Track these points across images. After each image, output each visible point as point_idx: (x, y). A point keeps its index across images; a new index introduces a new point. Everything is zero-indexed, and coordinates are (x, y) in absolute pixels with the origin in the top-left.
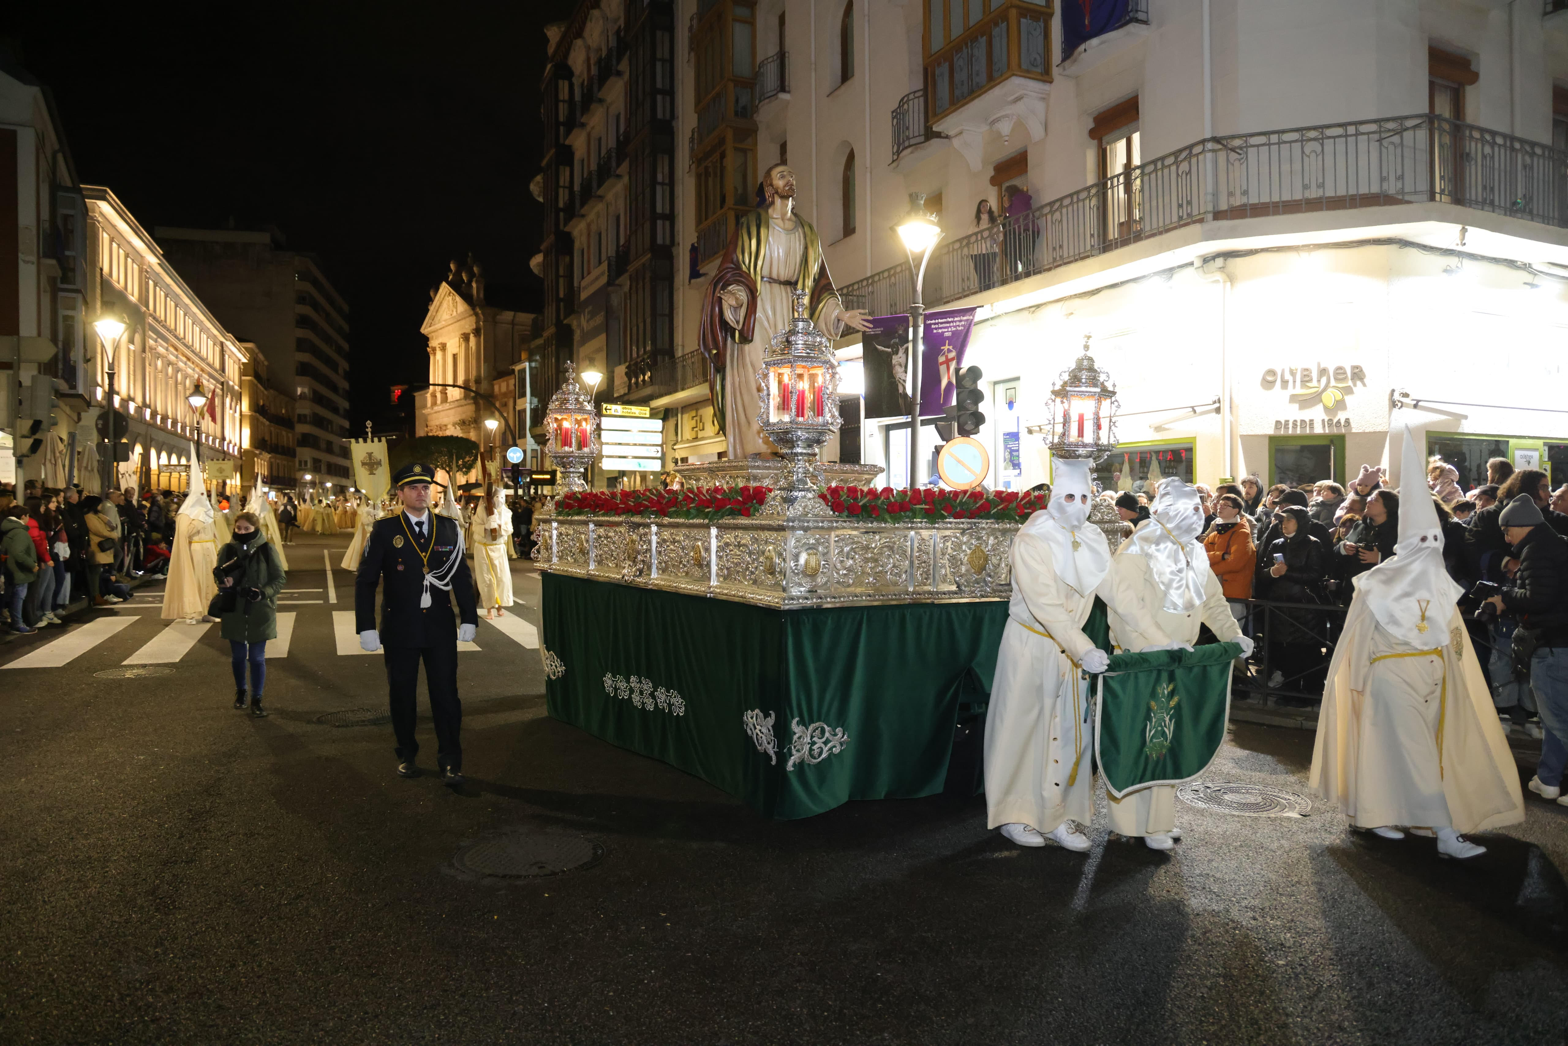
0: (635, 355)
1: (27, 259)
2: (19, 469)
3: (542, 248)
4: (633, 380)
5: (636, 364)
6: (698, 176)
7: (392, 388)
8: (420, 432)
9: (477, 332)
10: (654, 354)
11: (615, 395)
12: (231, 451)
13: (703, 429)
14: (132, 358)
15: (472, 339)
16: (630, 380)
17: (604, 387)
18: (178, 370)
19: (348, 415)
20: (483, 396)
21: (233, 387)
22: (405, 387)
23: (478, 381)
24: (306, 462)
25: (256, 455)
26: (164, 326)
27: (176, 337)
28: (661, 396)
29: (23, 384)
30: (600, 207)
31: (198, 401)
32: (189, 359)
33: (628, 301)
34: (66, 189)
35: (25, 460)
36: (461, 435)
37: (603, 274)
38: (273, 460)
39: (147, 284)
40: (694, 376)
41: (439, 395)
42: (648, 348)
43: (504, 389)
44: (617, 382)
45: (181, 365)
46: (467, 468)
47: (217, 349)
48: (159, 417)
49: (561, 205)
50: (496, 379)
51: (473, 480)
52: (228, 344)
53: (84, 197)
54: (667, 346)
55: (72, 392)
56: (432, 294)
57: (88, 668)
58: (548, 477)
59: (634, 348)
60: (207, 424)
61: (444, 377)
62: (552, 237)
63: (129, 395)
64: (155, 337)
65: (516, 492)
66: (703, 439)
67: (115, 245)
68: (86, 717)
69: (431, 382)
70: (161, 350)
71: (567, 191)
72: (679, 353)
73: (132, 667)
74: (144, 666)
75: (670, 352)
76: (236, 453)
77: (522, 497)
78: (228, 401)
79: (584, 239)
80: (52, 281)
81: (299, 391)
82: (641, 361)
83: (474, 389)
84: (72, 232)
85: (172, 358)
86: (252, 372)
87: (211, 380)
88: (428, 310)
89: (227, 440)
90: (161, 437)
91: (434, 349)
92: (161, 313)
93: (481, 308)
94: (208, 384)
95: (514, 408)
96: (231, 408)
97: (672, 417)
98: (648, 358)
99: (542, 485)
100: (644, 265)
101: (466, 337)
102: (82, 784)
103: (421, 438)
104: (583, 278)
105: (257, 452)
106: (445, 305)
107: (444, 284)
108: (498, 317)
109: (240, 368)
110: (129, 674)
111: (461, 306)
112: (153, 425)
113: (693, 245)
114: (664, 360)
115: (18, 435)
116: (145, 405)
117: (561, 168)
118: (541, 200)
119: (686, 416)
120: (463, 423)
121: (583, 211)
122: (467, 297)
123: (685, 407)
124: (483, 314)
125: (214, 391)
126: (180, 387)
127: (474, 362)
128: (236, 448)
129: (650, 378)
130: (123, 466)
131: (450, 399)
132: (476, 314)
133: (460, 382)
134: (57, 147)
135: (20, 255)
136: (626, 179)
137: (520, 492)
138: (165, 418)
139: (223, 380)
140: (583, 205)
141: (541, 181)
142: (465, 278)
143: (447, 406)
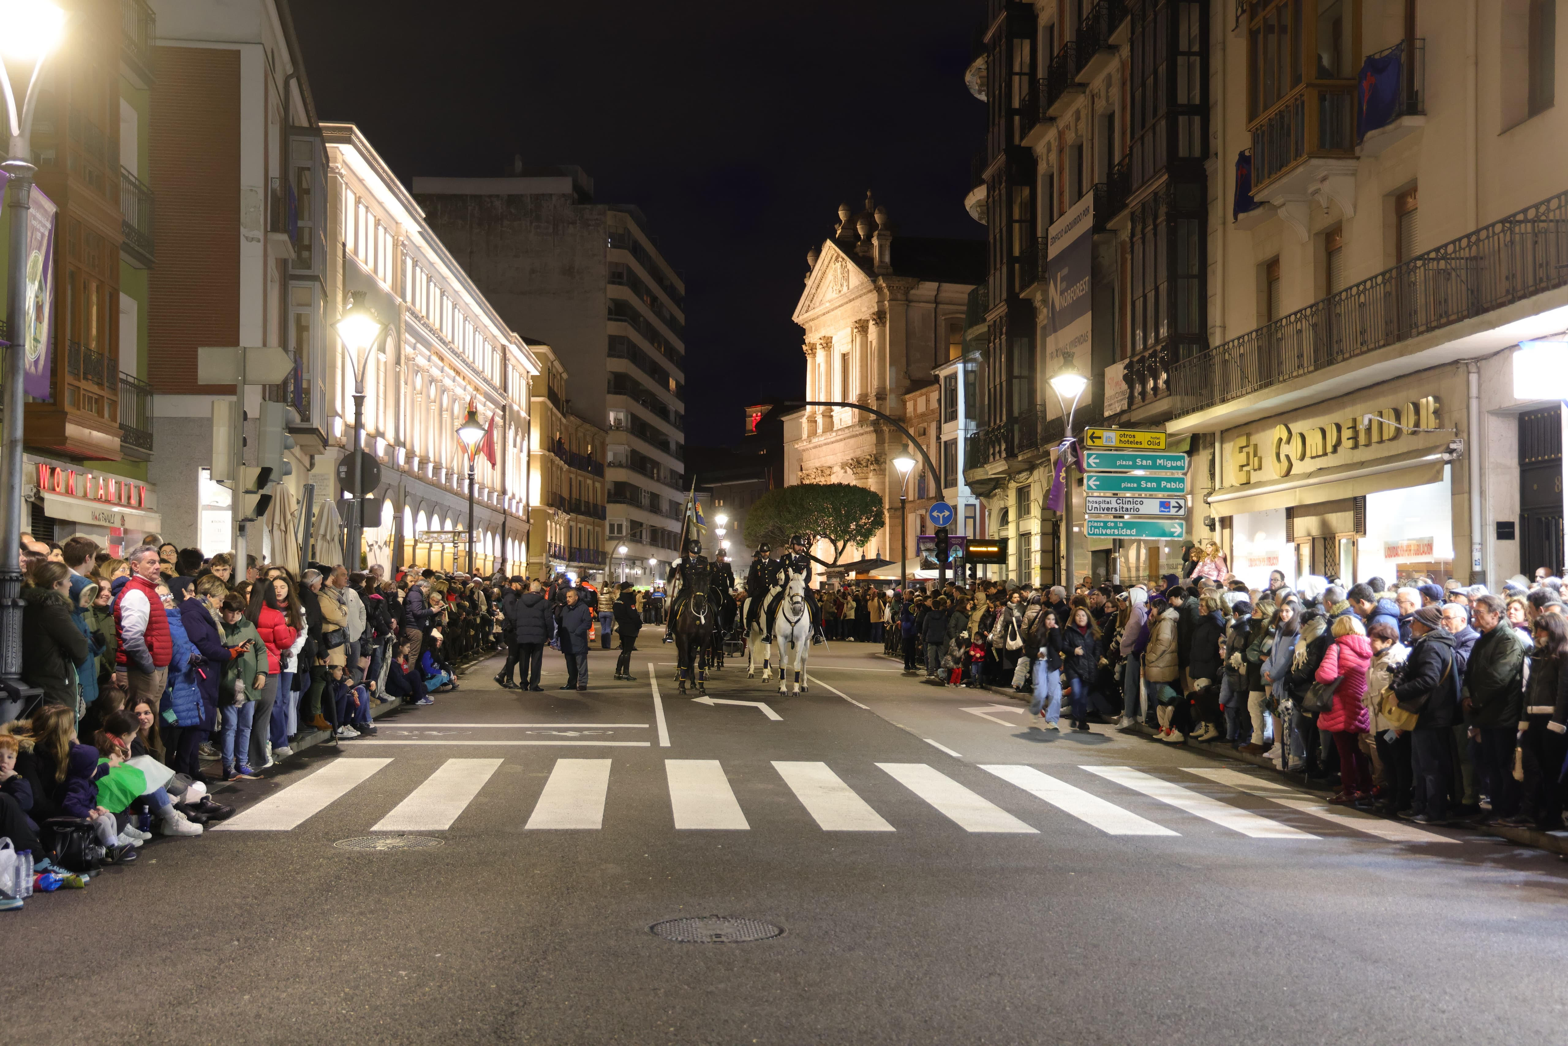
0: (1140, 346)
1: (251, 234)
2: (240, 540)
3: (986, 176)
4: (1138, 388)
5: (1142, 360)
6: (1253, 36)
7: (749, 410)
8: (791, 479)
9: (879, 317)
10: (1174, 342)
11: (1107, 414)
12: (514, 510)
13: (1260, 468)
14: (382, 375)
15: (873, 329)
16: (1131, 387)
17: (1089, 400)
18: (444, 390)
19: (683, 453)
20: (888, 419)
21: (518, 412)
22: (767, 408)
23: (881, 396)
24: (620, 527)
25: (550, 517)
26: (426, 325)
27: (441, 340)
28: (1186, 412)
29: (249, 416)
30: (1081, 101)
31: (473, 436)
32: (458, 373)
33: (1129, 257)
34: (301, 131)
35: (248, 525)
36: (853, 483)
37: (1087, 210)
38: (572, 523)
39: (404, 262)
40: (1244, 377)
41: (820, 420)
42: (1163, 332)
43: (921, 408)
44: (1109, 391)
45: (448, 382)
46: (865, 535)
47: (498, 357)
48: (416, 461)
49: (1016, 104)
50: (908, 391)
51: (871, 555)
52: (513, 349)
53: (324, 141)
54: (1196, 330)
55: (305, 425)
56: (810, 260)
57: (327, 833)
58: (995, 549)
59: (1139, 333)
60: (483, 469)
61: (829, 391)
62: (1002, 158)
63: (377, 429)
64: (413, 341)
65: (942, 574)
66: (1259, 484)
67: (362, 209)
68: (326, 907)
69: (808, 399)
70: (421, 361)
71: (1025, 79)
72: (1216, 340)
73: (385, 834)
74: (401, 834)
75: (1202, 338)
76: (521, 513)
77: (952, 584)
78: (511, 434)
79: (1053, 156)
80: (283, 264)
81: (612, 416)
82: (1151, 356)
83: (875, 408)
84: (308, 192)
85: (435, 372)
86: (545, 390)
87: (488, 403)
88: (804, 286)
89: (509, 494)
90: (418, 489)
91: (813, 348)
92: (420, 307)
93: (886, 276)
94: (485, 410)
95: (938, 438)
96: (515, 446)
97: (1205, 448)
98: (1163, 349)
99: (985, 563)
100: (1155, 194)
101: (862, 326)
102: (325, 1008)
103: (792, 488)
104: (1052, 222)
105: (551, 511)
106: (830, 276)
107: (829, 243)
108: (913, 292)
109: (528, 383)
110: (381, 846)
111: (856, 276)
112: (409, 473)
113: (1242, 154)
114: (1190, 354)
115: (242, 489)
116: (398, 443)
117: (1016, 41)
118: (983, 97)
119: (1229, 447)
120: (857, 464)
121: (1051, 112)
122: (864, 263)
123: (1227, 430)
124: (889, 287)
125: (492, 420)
126: (446, 415)
127: (875, 364)
128: (521, 506)
129: (1167, 382)
130: (369, 534)
131: (837, 425)
132: (879, 290)
133: (853, 398)
134: (290, 70)
135: (242, 229)
136: (1125, 51)
137: (949, 574)
138: (423, 462)
139: (504, 402)
140: (1050, 102)
141: (984, 67)
142: (861, 232)
143: (832, 436)
